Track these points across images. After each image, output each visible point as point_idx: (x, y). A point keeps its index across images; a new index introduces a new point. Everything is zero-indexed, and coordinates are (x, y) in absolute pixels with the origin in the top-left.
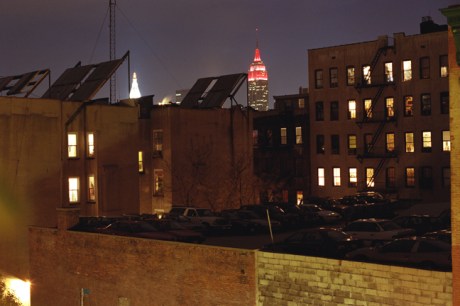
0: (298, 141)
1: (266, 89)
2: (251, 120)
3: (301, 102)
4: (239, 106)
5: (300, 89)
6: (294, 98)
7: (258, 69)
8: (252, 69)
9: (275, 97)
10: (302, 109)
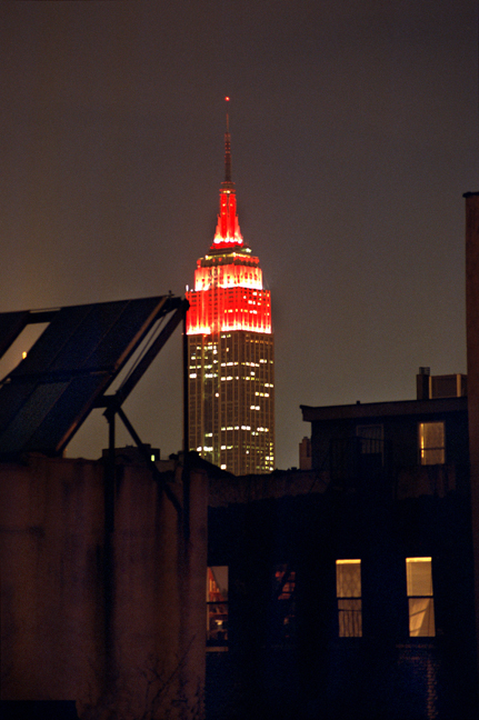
0: (419, 622)
1: (265, 373)
2: (199, 515)
3: (428, 438)
4: (145, 450)
5: (423, 377)
6: (399, 420)
7: (229, 282)
8: (202, 284)
9: (308, 412)
10: (433, 469)
